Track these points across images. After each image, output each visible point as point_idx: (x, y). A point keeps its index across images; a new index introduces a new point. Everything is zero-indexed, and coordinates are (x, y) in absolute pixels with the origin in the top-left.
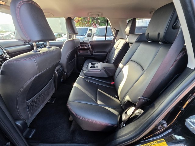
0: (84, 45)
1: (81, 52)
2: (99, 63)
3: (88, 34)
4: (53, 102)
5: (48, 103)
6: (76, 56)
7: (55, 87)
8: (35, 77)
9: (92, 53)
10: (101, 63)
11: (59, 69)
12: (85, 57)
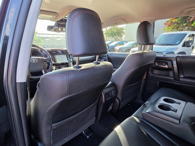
0: (163, 62)
1: (156, 72)
2: (183, 103)
3: (184, 43)
4: (88, 137)
5: (81, 134)
6: (145, 77)
7: (97, 116)
8: (62, 99)
9: (177, 78)
10: (188, 103)
11: (110, 92)
12: (160, 82)
